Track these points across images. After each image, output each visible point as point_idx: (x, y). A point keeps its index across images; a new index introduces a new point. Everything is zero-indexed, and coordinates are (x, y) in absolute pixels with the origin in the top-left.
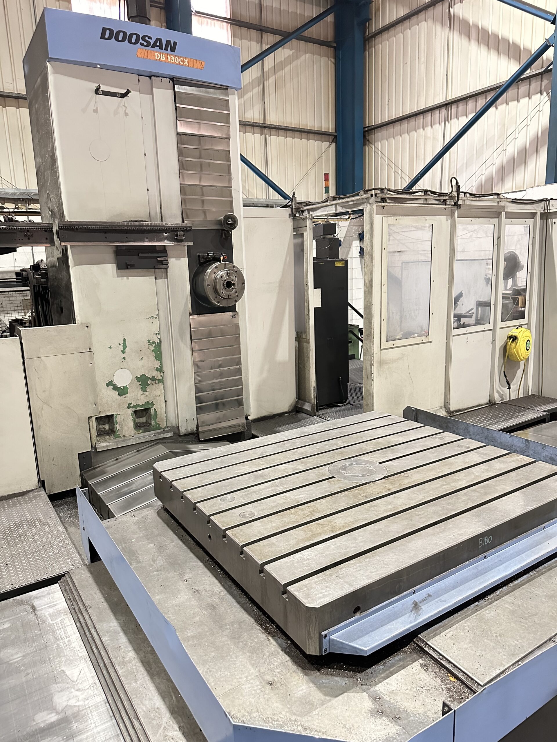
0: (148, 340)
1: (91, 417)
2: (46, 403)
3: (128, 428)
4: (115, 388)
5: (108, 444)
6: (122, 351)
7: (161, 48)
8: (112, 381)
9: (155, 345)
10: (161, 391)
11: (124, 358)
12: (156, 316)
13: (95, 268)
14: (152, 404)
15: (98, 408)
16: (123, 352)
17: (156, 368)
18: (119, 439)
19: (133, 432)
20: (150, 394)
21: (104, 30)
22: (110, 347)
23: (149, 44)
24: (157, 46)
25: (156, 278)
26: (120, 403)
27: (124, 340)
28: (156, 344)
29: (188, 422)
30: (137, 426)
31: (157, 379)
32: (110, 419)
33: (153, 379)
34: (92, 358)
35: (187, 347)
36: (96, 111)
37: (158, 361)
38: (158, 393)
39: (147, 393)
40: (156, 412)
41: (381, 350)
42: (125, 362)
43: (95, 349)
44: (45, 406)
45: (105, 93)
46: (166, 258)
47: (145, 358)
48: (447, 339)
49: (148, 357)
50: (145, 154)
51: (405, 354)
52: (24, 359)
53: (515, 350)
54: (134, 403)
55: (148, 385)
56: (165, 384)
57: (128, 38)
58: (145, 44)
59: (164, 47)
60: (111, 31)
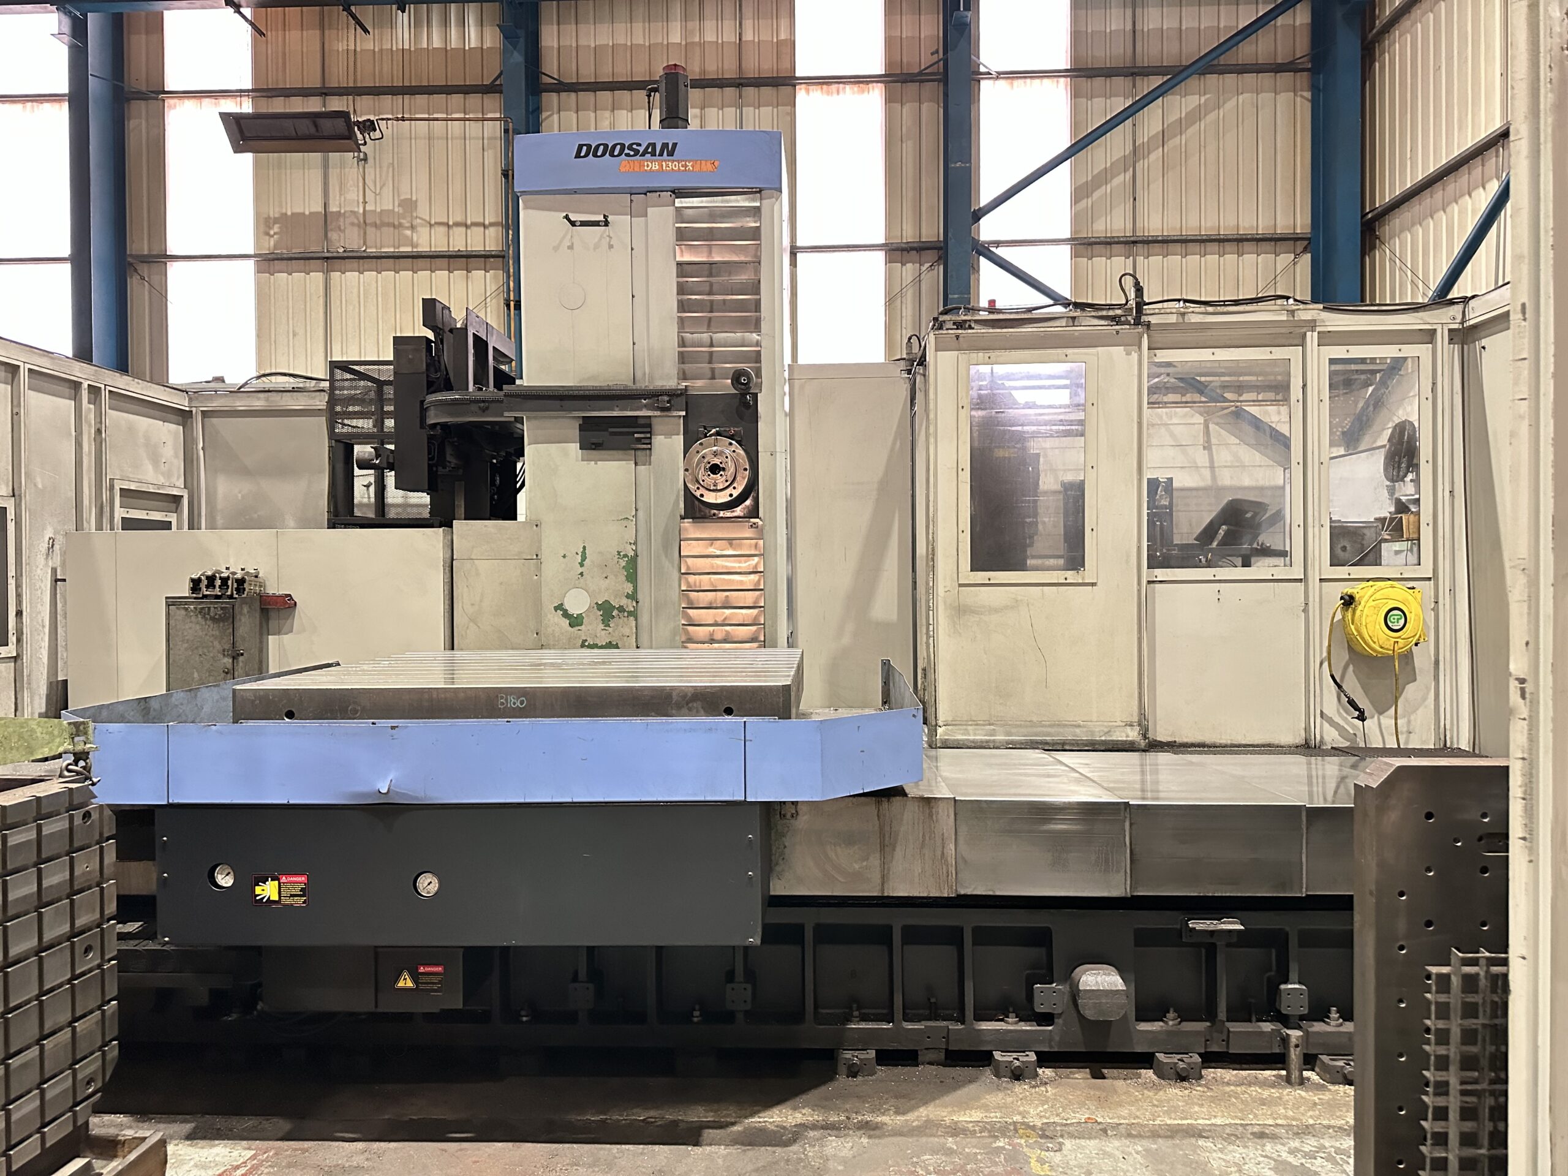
0: (618, 552)
2: (473, 620)
4: (566, 614)
6: (579, 563)
7: (653, 154)
8: (562, 604)
10: (631, 628)
11: (582, 574)
12: (631, 518)
13: (553, 448)
14: (617, 646)
15: (540, 640)
17: (626, 594)
20: (614, 631)
21: (580, 147)
22: (564, 557)
23: (637, 152)
24: (649, 153)
25: (636, 464)
26: (570, 638)
27: (584, 548)
28: (628, 558)
31: (627, 610)
33: (621, 609)
34: (539, 568)
35: (673, 567)
36: (571, 247)
37: (629, 583)
38: (625, 631)
39: (610, 630)
41: (960, 585)
42: (582, 580)
43: (544, 557)
44: (471, 624)
45: (584, 224)
46: (649, 435)
47: (611, 577)
48: (1139, 583)
49: (616, 576)
50: (633, 296)
51: (1021, 600)
52: (452, 559)
53: (1352, 627)
54: (590, 641)
55: (613, 617)
56: (639, 619)
57: (608, 150)
58: (632, 153)
59: (657, 154)
60: (589, 146)
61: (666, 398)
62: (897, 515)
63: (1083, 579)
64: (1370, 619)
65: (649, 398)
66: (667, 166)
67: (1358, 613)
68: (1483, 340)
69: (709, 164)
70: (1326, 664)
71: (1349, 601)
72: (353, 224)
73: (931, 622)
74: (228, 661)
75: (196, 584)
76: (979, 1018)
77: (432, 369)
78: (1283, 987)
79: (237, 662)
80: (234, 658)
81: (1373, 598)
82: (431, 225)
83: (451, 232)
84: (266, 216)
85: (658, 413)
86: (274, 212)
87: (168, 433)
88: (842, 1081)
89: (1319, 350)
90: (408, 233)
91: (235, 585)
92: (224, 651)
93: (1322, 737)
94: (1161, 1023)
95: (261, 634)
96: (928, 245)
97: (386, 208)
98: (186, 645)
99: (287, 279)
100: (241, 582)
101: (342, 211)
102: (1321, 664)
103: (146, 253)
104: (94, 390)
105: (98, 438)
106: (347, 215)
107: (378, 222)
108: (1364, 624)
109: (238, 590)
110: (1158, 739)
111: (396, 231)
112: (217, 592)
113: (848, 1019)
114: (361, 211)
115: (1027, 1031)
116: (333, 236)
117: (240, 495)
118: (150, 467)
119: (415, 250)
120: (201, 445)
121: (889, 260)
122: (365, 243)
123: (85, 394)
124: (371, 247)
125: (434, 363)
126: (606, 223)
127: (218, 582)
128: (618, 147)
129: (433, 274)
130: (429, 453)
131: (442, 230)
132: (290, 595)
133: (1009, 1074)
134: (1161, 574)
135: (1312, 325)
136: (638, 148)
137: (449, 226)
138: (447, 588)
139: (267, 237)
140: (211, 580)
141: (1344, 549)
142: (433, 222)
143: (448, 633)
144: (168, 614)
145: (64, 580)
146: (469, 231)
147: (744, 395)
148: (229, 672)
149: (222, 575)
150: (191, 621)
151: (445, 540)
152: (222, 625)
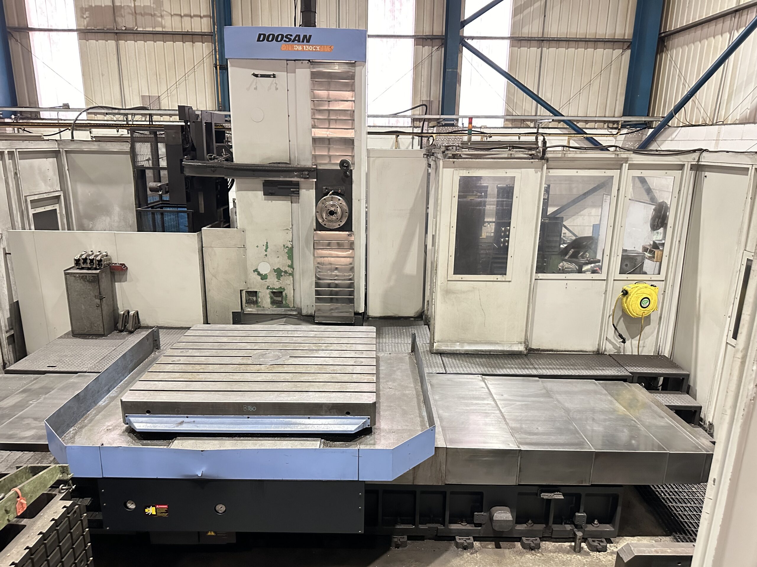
0: (283, 245)
1: (243, 290)
2: (214, 276)
3: (267, 302)
4: (259, 274)
5: (252, 310)
7: (299, 41)
10: (291, 281)
11: (266, 255)
12: (290, 229)
13: (250, 193)
14: (284, 289)
15: (246, 285)
16: (266, 251)
17: (288, 265)
18: (260, 309)
19: (270, 306)
20: (282, 282)
21: (260, 35)
22: (257, 247)
23: (290, 40)
24: (296, 40)
25: (292, 203)
26: (261, 285)
27: (267, 243)
28: (289, 248)
29: (308, 307)
30: (273, 302)
31: (288, 272)
32: (255, 293)
33: (286, 272)
34: (245, 252)
35: (311, 253)
36: (256, 89)
37: (289, 260)
38: (288, 282)
39: (281, 281)
40: (286, 295)
41: (448, 281)
42: (266, 258)
43: (247, 246)
44: (213, 278)
45: (263, 76)
46: (298, 190)
47: (280, 257)
48: (531, 281)
49: (283, 256)
50: (289, 116)
51: (476, 288)
52: (202, 247)
53: (625, 305)
54: (271, 286)
55: (282, 276)
56: (294, 277)
57: (275, 38)
58: (287, 40)
59: (301, 40)
60: (264, 35)
61: (307, 173)
62: (418, 225)
63: (505, 279)
64: (633, 302)
65: (298, 172)
66: (306, 48)
67: (629, 299)
68: (706, 173)
69: (328, 47)
70: (611, 317)
71: (625, 293)
72: (129, 13)
73: (434, 298)
74: (98, 301)
75: (77, 262)
76: (451, 522)
77: (185, 142)
78: (577, 514)
79: (103, 301)
80: (101, 300)
81: (636, 293)
82: (172, 15)
83: (183, 20)
84: (81, 6)
85: (303, 180)
86: (85, 5)
87: (49, 164)
88: (394, 550)
89: (628, 172)
90: (160, 19)
91: (97, 262)
92: (96, 296)
93: (605, 348)
94: (525, 525)
95: (112, 284)
96: (437, 37)
97: (146, 4)
98: (76, 293)
99: (96, 44)
100: (101, 261)
101: (123, 5)
102: (609, 316)
103: (17, 26)
104: (11, 153)
105: (16, 177)
106: (125, 8)
107: (143, 12)
108: (631, 304)
109: (99, 265)
110: (532, 348)
111: (153, 18)
112: (89, 266)
113: (396, 523)
114: (133, 5)
115: (470, 529)
116: (119, 19)
117: (89, 194)
118: (43, 184)
119: (164, 30)
120: (67, 168)
121: (416, 44)
122: (136, 25)
123: (6, 157)
124: (140, 27)
125: (185, 138)
126: (274, 77)
127: (88, 261)
128: (280, 36)
129: (174, 43)
130: (186, 185)
131: (178, 18)
132: (124, 264)
133: (462, 547)
134: (541, 276)
135: (626, 160)
136: (291, 37)
137: (181, 16)
138: (201, 261)
139: (83, 19)
140: (85, 260)
141: (626, 265)
142: (172, 14)
143: (202, 282)
144: (66, 279)
145: (10, 254)
146: (192, 20)
147: (345, 173)
148: (100, 306)
149: (90, 258)
150: (78, 282)
151: (198, 238)
152: (93, 284)
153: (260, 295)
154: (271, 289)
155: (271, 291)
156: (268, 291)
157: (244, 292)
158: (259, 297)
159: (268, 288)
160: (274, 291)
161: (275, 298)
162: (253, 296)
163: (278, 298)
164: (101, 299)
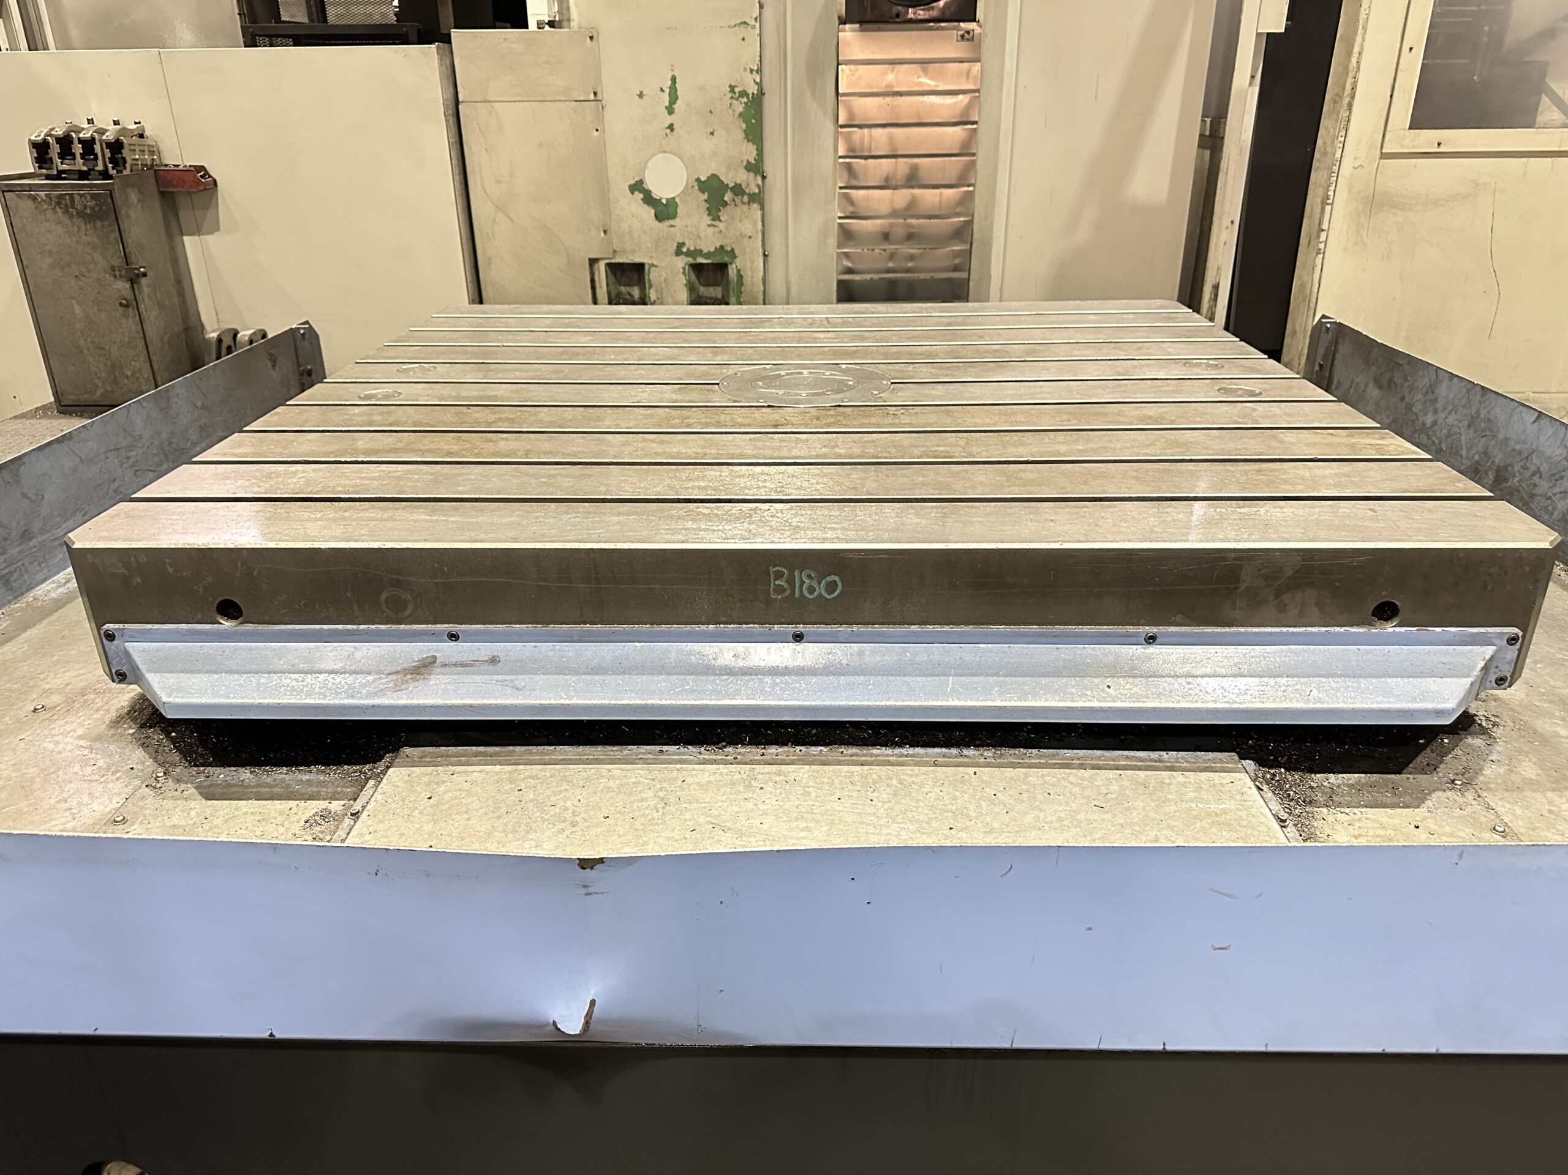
0: (730, 86)
1: (598, 260)
2: (501, 208)
4: (649, 199)
6: (666, 108)
9: (745, 100)
10: (755, 224)
11: (671, 127)
12: (752, 22)
14: (732, 254)
15: (610, 242)
16: (670, 110)
17: (745, 163)
20: (727, 228)
22: (641, 95)
26: (658, 240)
27: (674, 79)
28: (748, 98)
31: (747, 191)
32: (638, 271)
33: (738, 190)
34: (600, 117)
35: (825, 113)
37: (750, 144)
38: (747, 227)
39: (722, 226)
40: (740, 274)
41: (1383, 156)
42: (671, 139)
43: (605, 95)
44: (500, 216)
47: (720, 132)
49: (727, 129)
51: (1485, 185)
52: (457, 102)
54: (690, 245)
55: (725, 204)
56: (767, 208)
74: (123, 286)
75: (41, 150)
79: (140, 287)
80: (132, 281)
91: (108, 153)
92: (113, 267)
95: (170, 236)
98: (49, 260)
100: (116, 147)
109: (113, 160)
112: (80, 164)
127: (78, 149)
132: (202, 168)
138: (457, 154)
140: (65, 142)
148: (130, 304)
149: (81, 135)
150: (48, 220)
151: (441, 65)
152: (99, 224)
153: (653, 276)
154: (689, 253)
155: (691, 260)
156: (681, 262)
157: (602, 265)
158: (651, 286)
159: (678, 252)
160: (701, 260)
161: (702, 289)
162: (629, 285)
163: (711, 289)
164: (134, 279)
